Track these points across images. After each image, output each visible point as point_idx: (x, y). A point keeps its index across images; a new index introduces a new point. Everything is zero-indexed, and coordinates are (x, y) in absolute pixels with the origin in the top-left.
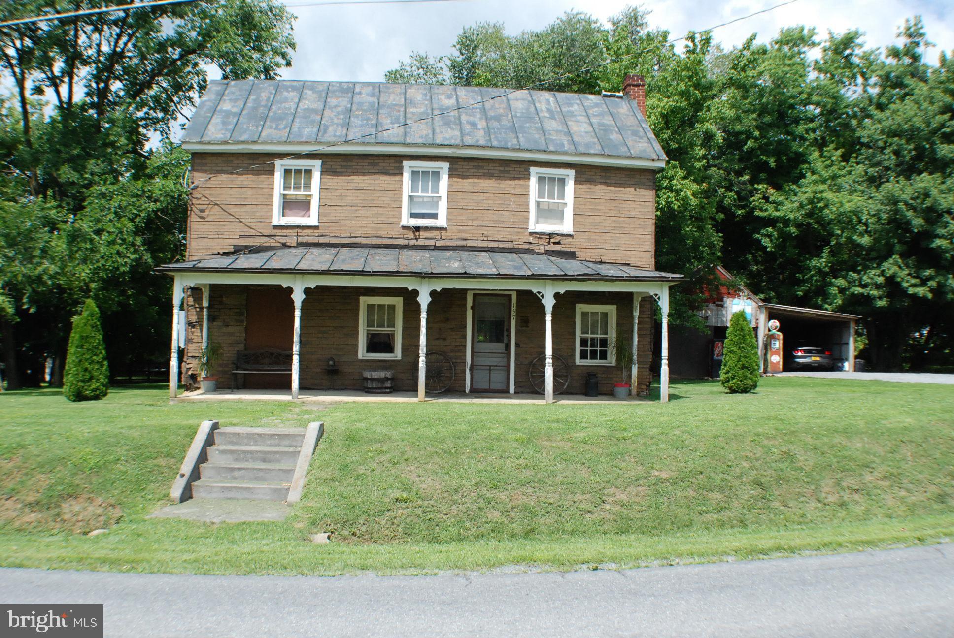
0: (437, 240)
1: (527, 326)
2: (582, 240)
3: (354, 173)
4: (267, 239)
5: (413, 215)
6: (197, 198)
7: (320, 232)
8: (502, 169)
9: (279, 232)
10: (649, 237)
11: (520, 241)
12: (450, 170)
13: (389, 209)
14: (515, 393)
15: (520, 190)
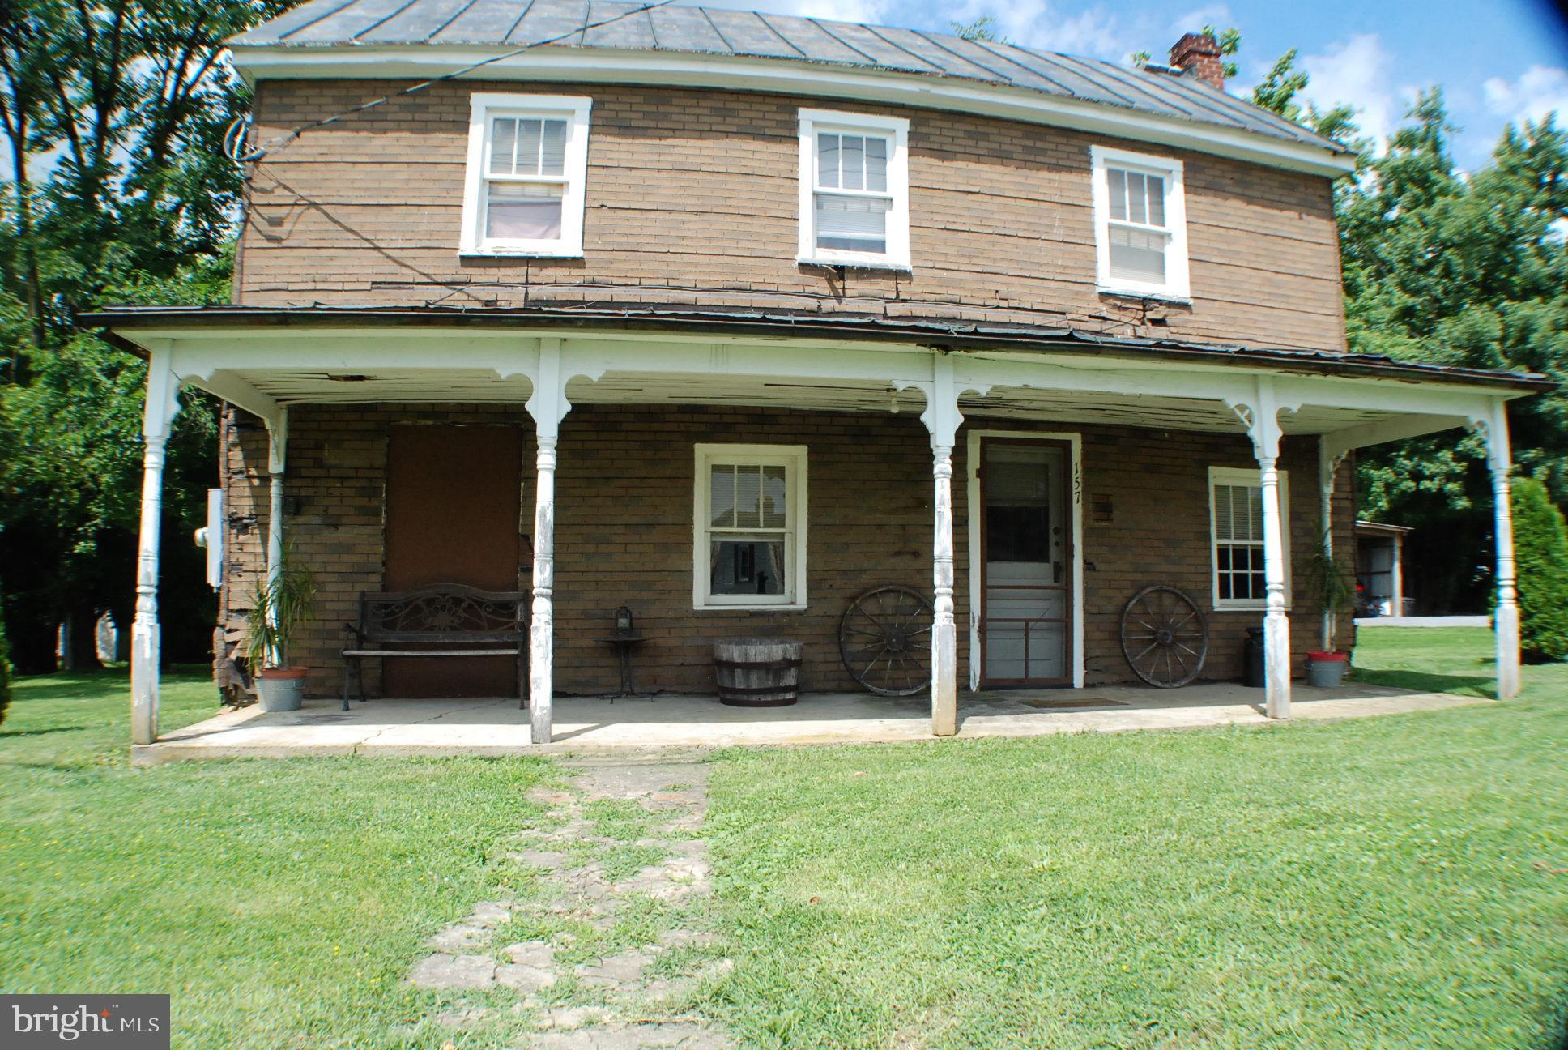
0: (888, 300)
1: (1109, 520)
2: (1209, 319)
3: (674, 132)
4: (444, 291)
5: (824, 243)
6: (263, 191)
7: (588, 273)
8: (1030, 143)
9: (476, 274)
11: (1079, 314)
12: (912, 136)
13: (766, 221)
14: (1086, 685)
15: (1075, 194)
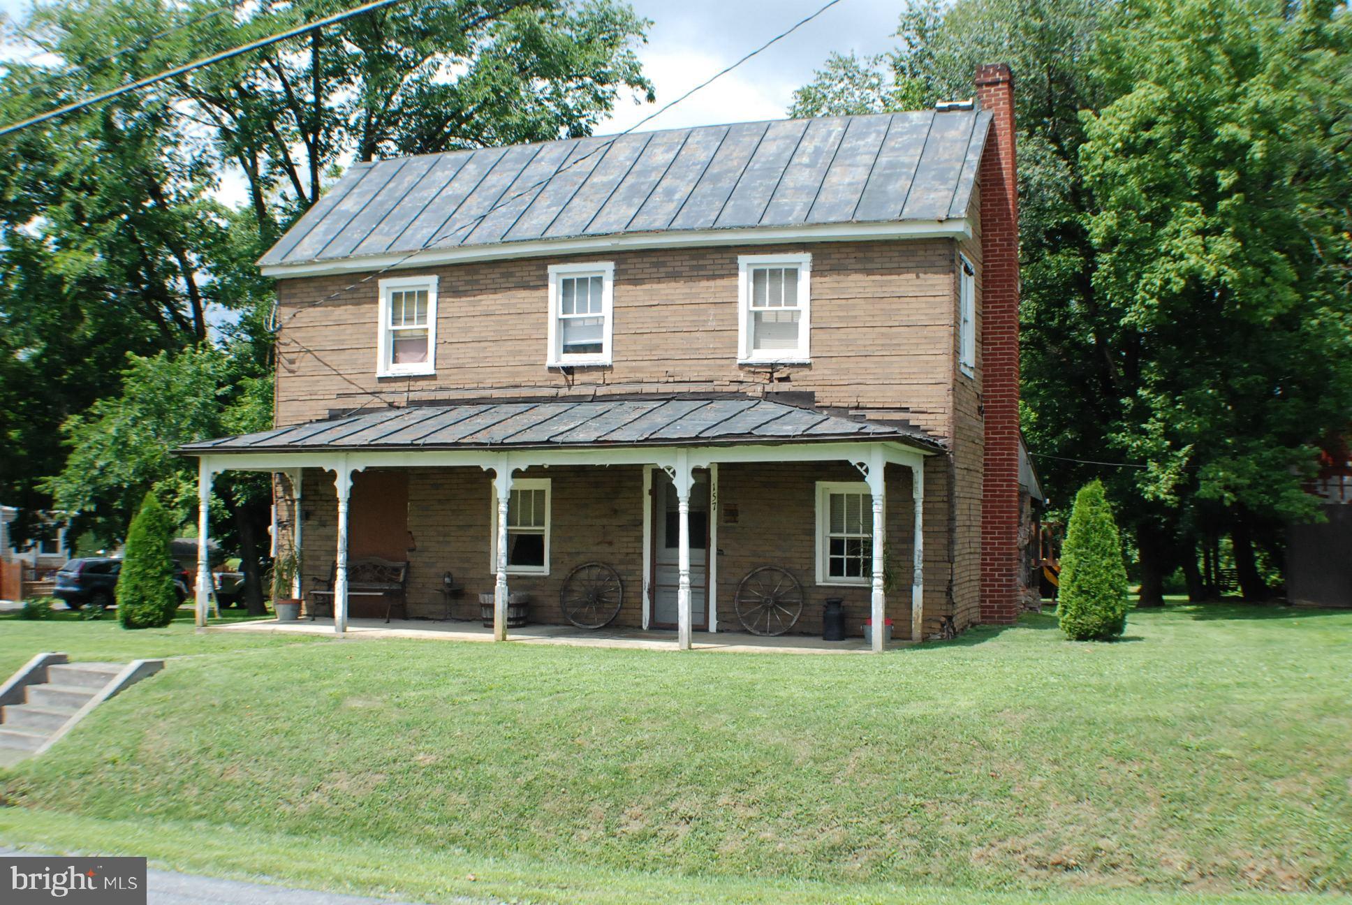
0: (598, 385)
1: (736, 521)
2: (826, 372)
3: (481, 291)
4: (370, 397)
5: (568, 349)
6: (285, 344)
7: (439, 383)
8: (694, 263)
9: (385, 387)
10: (944, 357)
11: (724, 379)
12: (616, 272)
13: (530, 342)
14: (718, 631)
15: (724, 294)
